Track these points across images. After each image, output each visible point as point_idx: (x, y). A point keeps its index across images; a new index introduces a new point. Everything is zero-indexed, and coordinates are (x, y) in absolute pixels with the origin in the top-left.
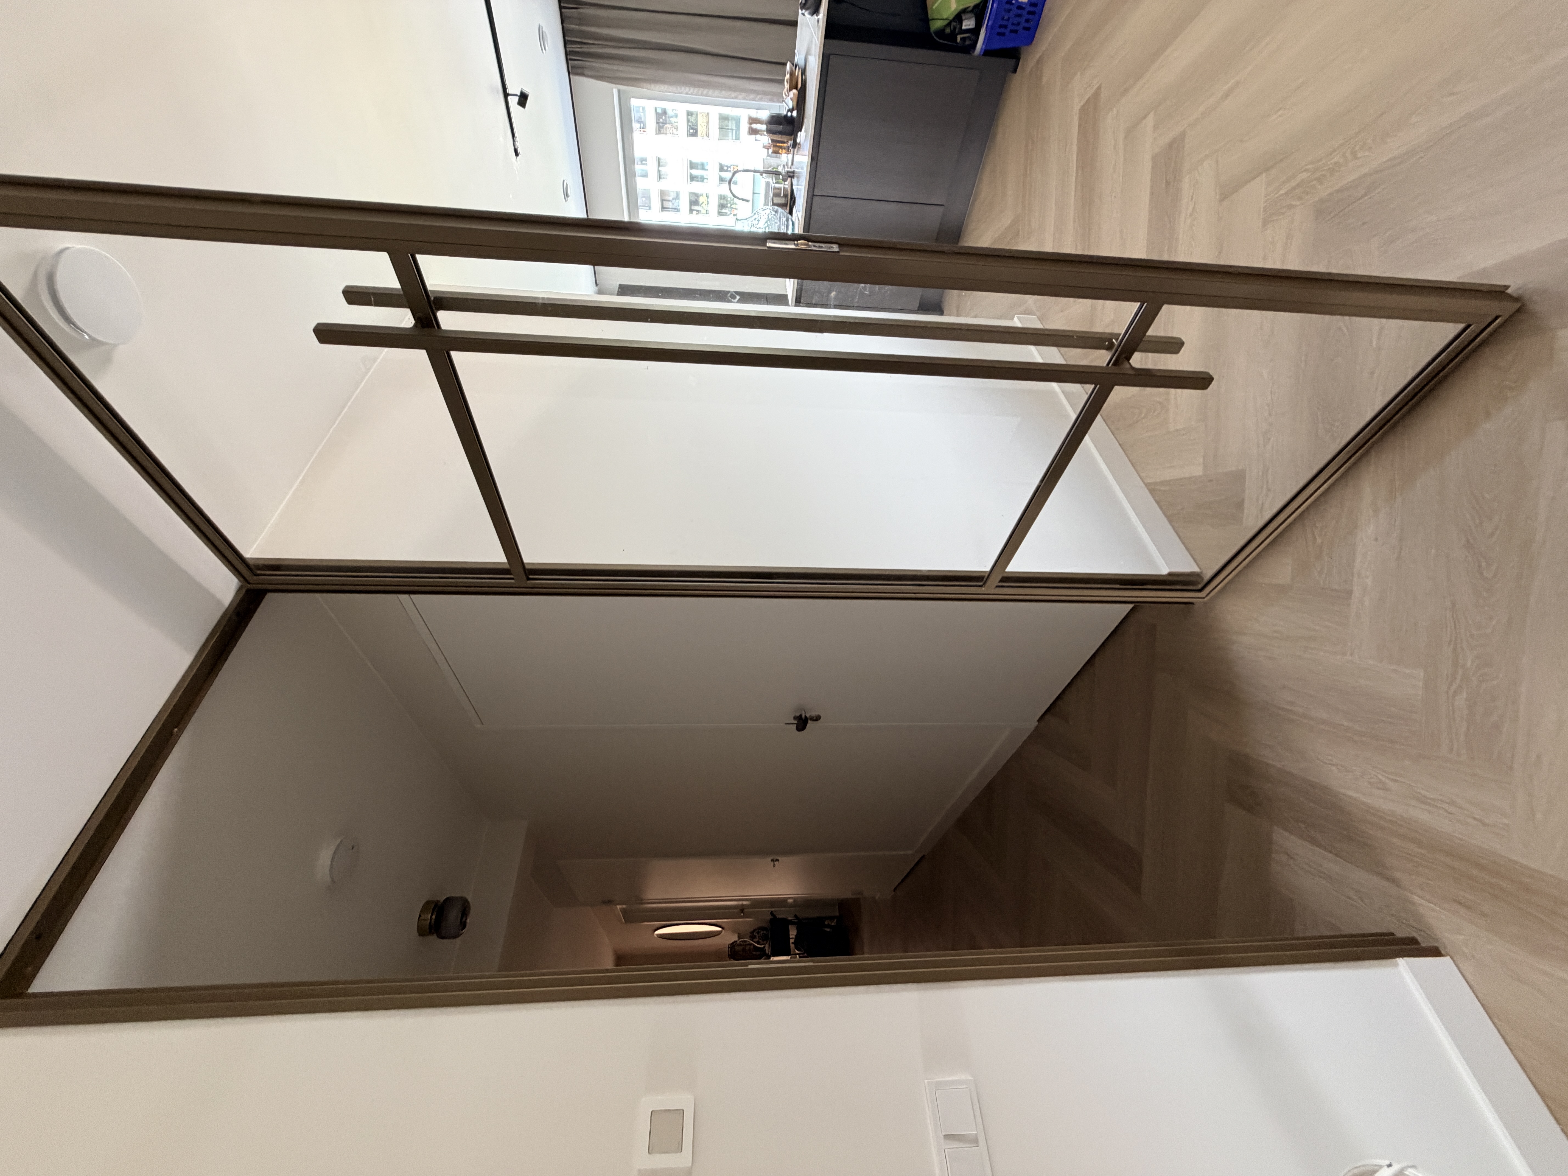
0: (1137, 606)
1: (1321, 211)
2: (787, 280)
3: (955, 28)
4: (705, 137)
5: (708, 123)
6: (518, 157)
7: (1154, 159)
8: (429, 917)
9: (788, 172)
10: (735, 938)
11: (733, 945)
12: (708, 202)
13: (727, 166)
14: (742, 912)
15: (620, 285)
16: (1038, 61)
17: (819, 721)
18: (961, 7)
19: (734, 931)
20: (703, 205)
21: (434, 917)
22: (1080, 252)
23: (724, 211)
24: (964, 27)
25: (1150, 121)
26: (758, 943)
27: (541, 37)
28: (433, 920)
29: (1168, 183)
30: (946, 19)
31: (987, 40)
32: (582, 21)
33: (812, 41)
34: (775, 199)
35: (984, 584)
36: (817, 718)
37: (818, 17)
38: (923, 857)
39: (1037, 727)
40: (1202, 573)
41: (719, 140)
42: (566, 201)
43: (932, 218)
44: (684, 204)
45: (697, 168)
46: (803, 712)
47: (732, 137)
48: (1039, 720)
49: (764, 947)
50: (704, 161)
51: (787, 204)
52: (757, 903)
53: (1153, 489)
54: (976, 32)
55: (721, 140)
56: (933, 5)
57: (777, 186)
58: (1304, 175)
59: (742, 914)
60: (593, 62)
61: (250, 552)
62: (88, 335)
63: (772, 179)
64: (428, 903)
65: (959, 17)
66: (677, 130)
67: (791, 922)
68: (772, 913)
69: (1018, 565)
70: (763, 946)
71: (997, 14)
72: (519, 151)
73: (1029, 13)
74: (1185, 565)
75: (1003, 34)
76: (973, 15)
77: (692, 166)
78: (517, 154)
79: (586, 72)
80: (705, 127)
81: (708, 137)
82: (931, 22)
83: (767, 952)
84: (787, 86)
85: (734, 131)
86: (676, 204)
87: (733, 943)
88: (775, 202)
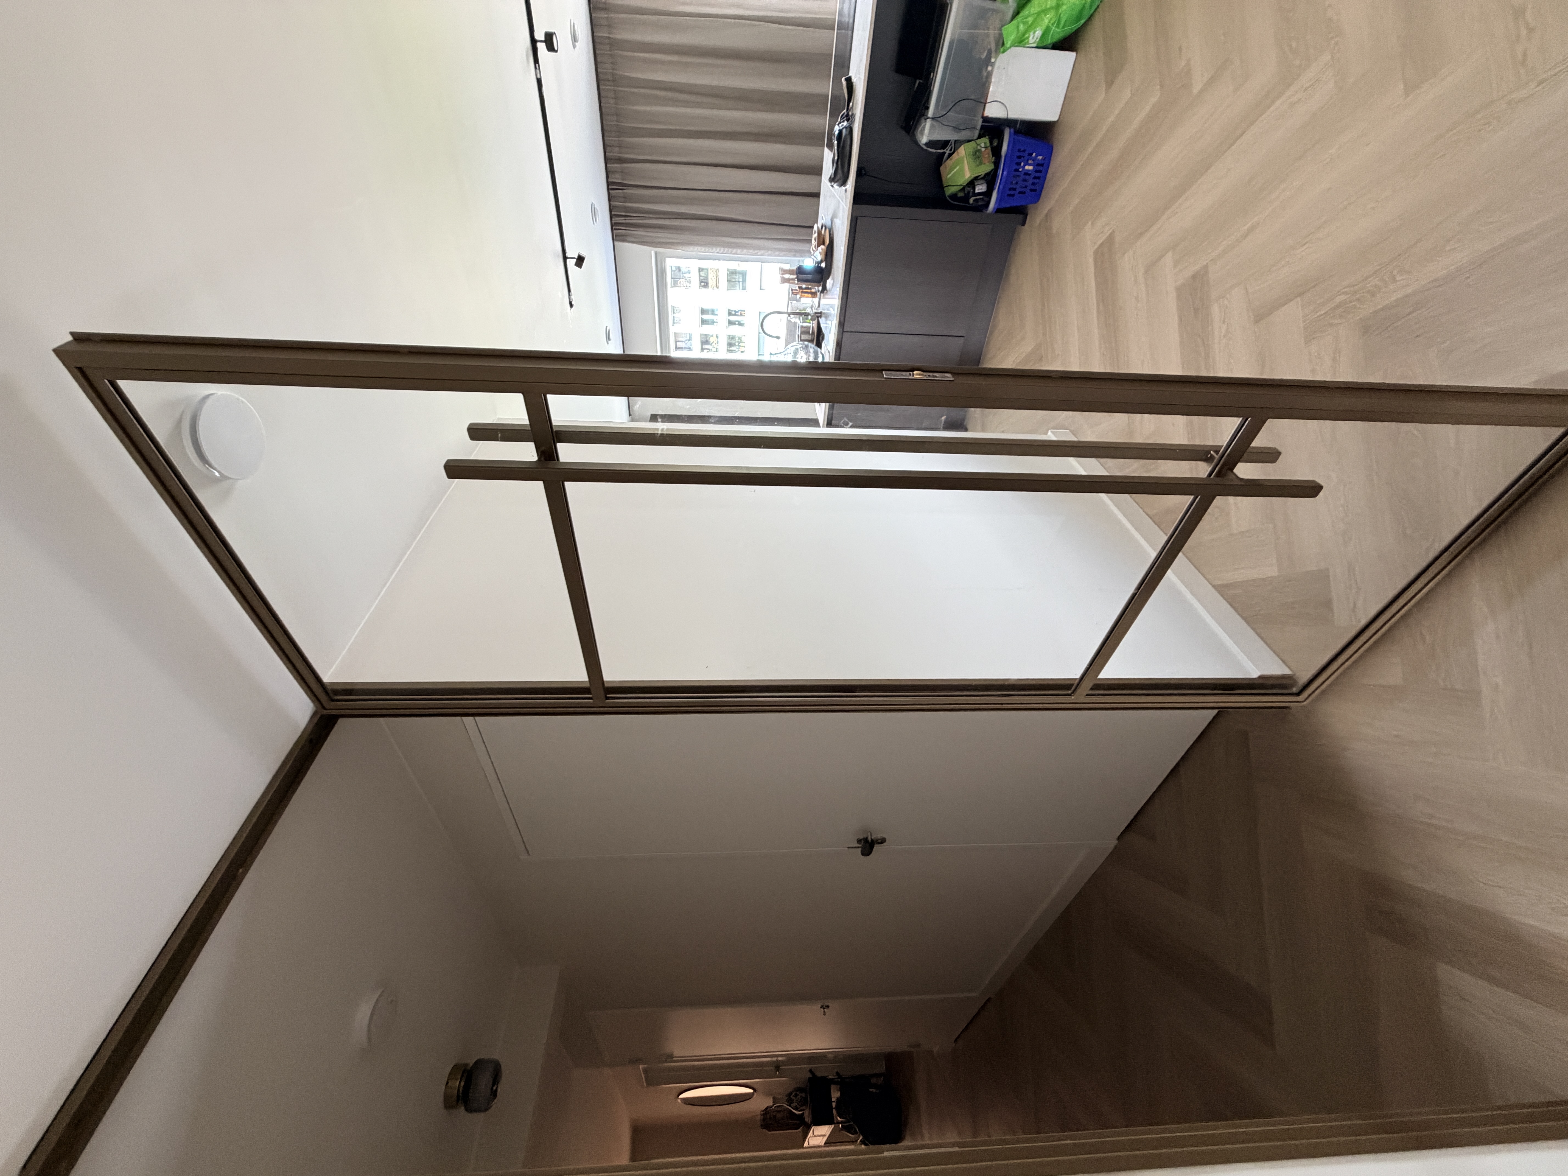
0: (1222, 712)
1: (1366, 328)
2: (816, 404)
3: (969, 192)
4: (715, 288)
5: (717, 276)
6: (572, 309)
7: (1178, 290)
8: (458, 1083)
9: (816, 313)
10: (769, 1102)
11: (767, 1111)
12: (717, 341)
13: (735, 311)
14: (778, 1070)
15: (652, 415)
16: (1046, 216)
17: (885, 844)
18: (973, 176)
19: (767, 1094)
20: (713, 344)
21: (462, 1084)
22: (1108, 371)
23: (732, 348)
24: (977, 191)
25: (1169, 258)
26: (796, 1109)
27: (593, 213)
28: (461, 1089)
29: (1196, 310)
30: (960, 186)
31: (999, 200)
32: (626, 199)
33: (839, 207)
34: (802, 336)
35: (1073, 692)
36: (882, 841)
37: (846, 187)
38: (989, 1000)
39: (1116, 847)
40: (1294, 675)
41: (727, 290)
42: (608, 343)
43: (954, 347)
44: (696, 344)
45: (708, 314)
46: (869, 834)
47: (740, 287)
48: (1118, 839)
49: (803, 1114)
50: (714, 307)
51: (814, 340)
52: (794, 1060)
53: (1221, 589)
54: (988, 194)
55: (729, 290)
56: (948, 175)
57: (805, 325)
58: (1343, 297)
59: (778, 1073)
60: (634, 230)
61: (327, 677)
62: (218, 472)
63: (800, 319)
64: (456, 1067)
65: (972, 183)
66: (690, 284)
67: (832, 1081)
68: (811, 1071)
69: (1110, 671)
70: (801, 1113)
71: (1007, 180)
72: (573, 303)
73: (1035, 178)
74: (1275, 668)
75: (1013, 195)
76: (984, 181)
77: (703, 312)
78: (571, 305)
79: (628, 238)
80: (715, 280)
81: (718, 288)
82: (945, 189)
83: (806, 1120)
84: (814, 243)
85: (741, 283)
86: (689, 344)
87: (767, 1108)
88: (802, 338)
